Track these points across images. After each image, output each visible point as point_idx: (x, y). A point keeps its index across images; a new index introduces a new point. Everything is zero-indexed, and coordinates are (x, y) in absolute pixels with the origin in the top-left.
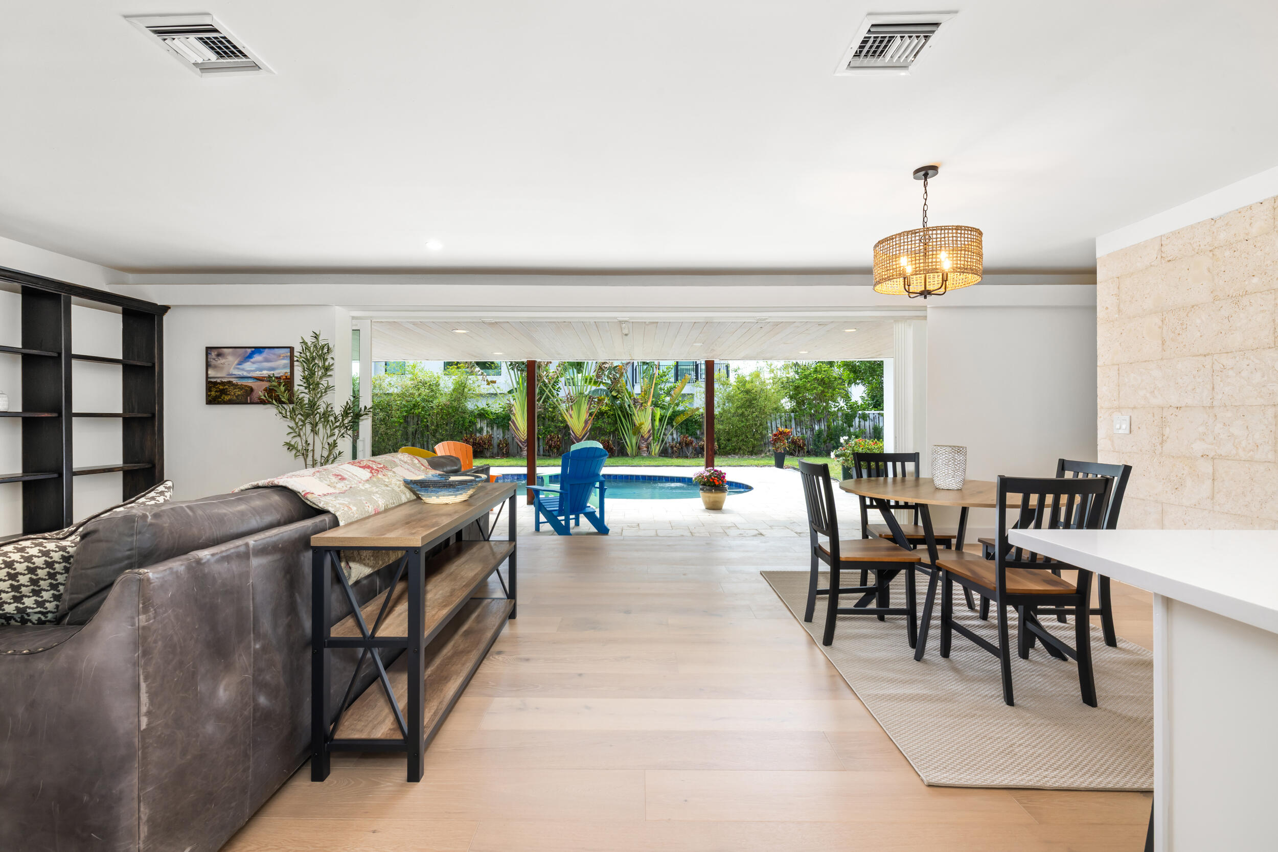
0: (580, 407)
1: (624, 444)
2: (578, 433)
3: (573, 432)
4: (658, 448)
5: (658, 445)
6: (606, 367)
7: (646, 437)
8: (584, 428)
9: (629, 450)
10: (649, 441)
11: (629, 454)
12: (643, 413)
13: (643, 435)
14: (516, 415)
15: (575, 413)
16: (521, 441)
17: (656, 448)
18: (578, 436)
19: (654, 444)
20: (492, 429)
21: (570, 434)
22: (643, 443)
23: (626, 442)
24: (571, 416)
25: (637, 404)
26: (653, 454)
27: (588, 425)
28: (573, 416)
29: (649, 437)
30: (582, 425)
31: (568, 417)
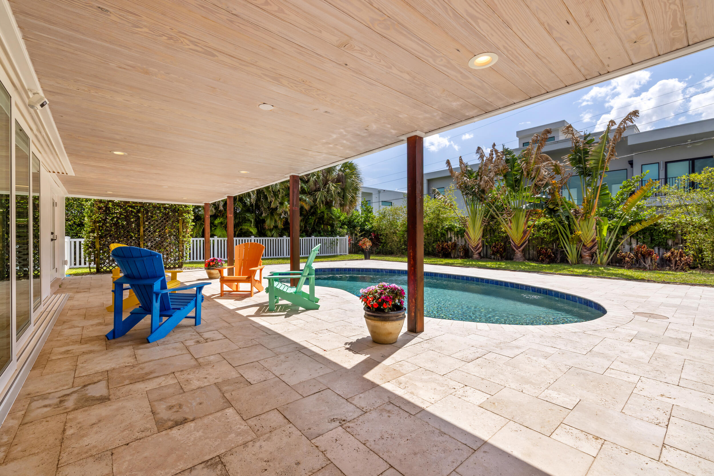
0: (519, 219)
1: (564, 252)
2: (517, 242)
3: (512, 240)
4: (606, 258)
5: (606, 254)
6: (543, 184)
7: (589, 245)
8: (522, 239)
9: (570, 259)
10: (593, 250)
11: (570, 261)
12: (585, 223)
13: (585, 244)
14: (469, 228)
15: (514, 224)
16: (472, 247)
17: (604, 257)
18: (517, 244)
19: (600, 254)
20: (458, 238)
21: (510, 243)
22: (585, 252)
23: (567, 251)
24: (510, 228)
25: (578, 215)
26: (599, 262)
27: (526, 235)
28: (512, 227)
29: (594, 246)
30: (521, 235)
31: (508, 228)
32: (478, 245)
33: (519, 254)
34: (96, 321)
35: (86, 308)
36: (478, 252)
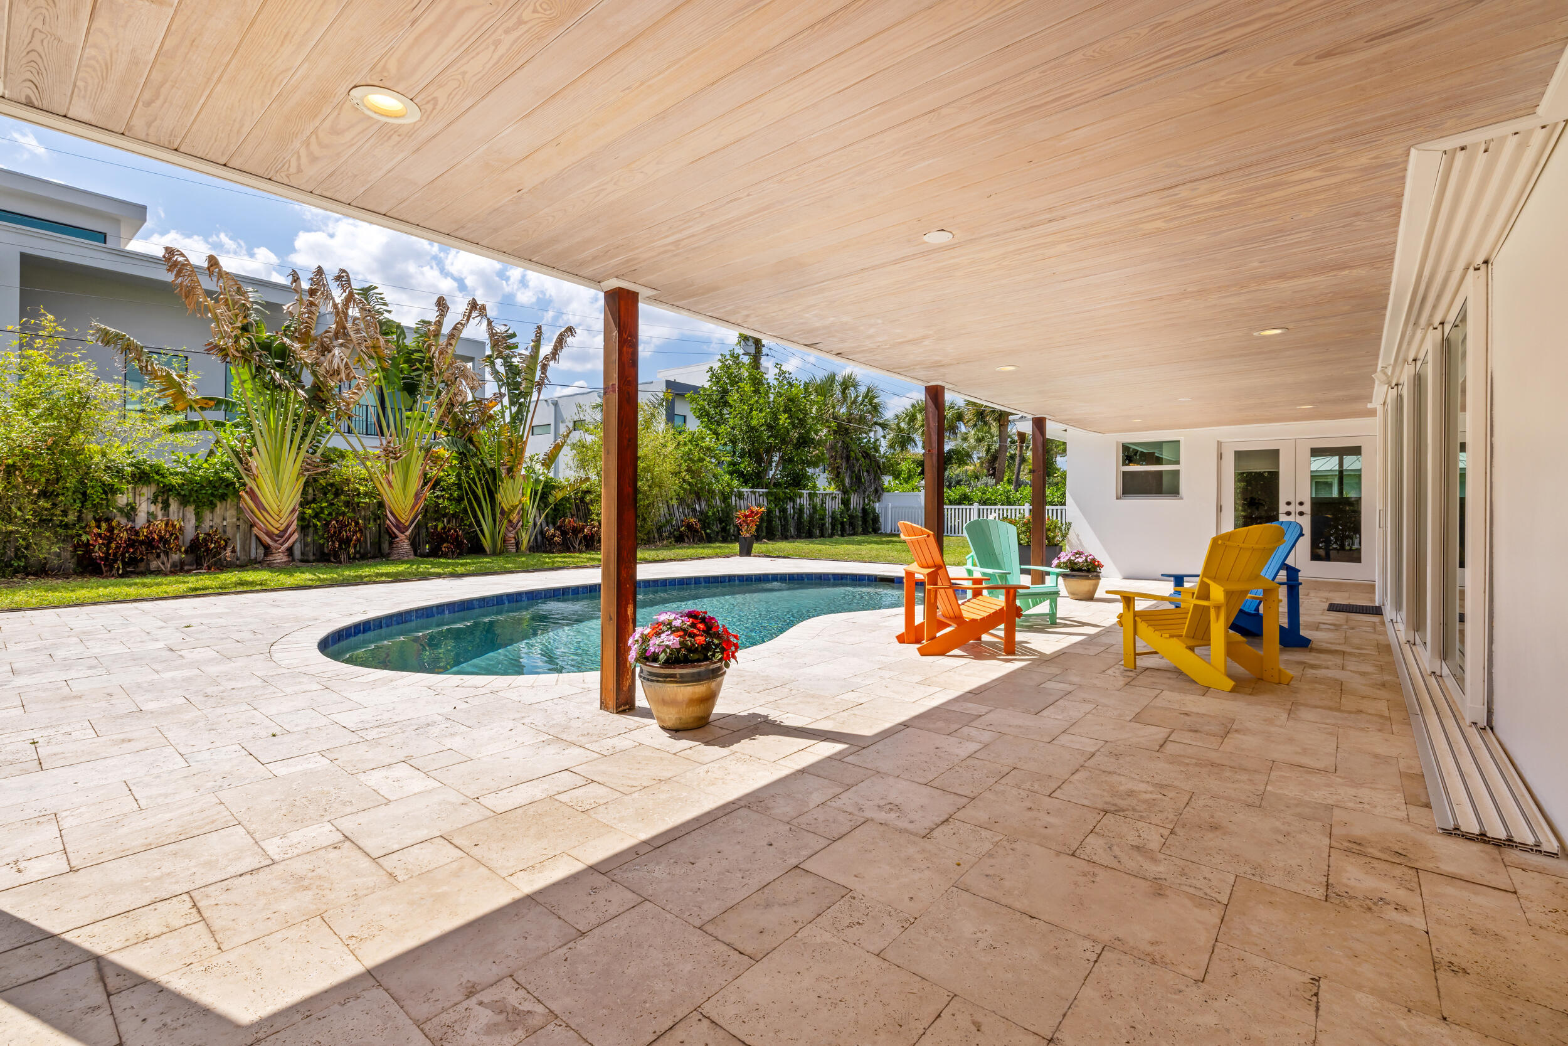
0: (409, 468)
1: (477, 534)
2: (404, 516)
3: (392, 513)
7: (515, 521)
8: (413, 507)
9: (487, 543)
10: (517, 528)
11: (487, 550)
14: (260, 480)
16: (269, 534)
18: (403, 521)
19: (526, 532)
21: (386, 518)
22: (508, 532)
23: (483, 532)
24: (388, 484)
26: (522, 549)
27: (420, 502)
28: (391, 483)
29: (519, 522)
30: (410, 501)
31: (385, 485)
32: (288, 526)
33: (404, 543)
34: (1320, 673)
35: (1339, 710)
36: (286, 545)
